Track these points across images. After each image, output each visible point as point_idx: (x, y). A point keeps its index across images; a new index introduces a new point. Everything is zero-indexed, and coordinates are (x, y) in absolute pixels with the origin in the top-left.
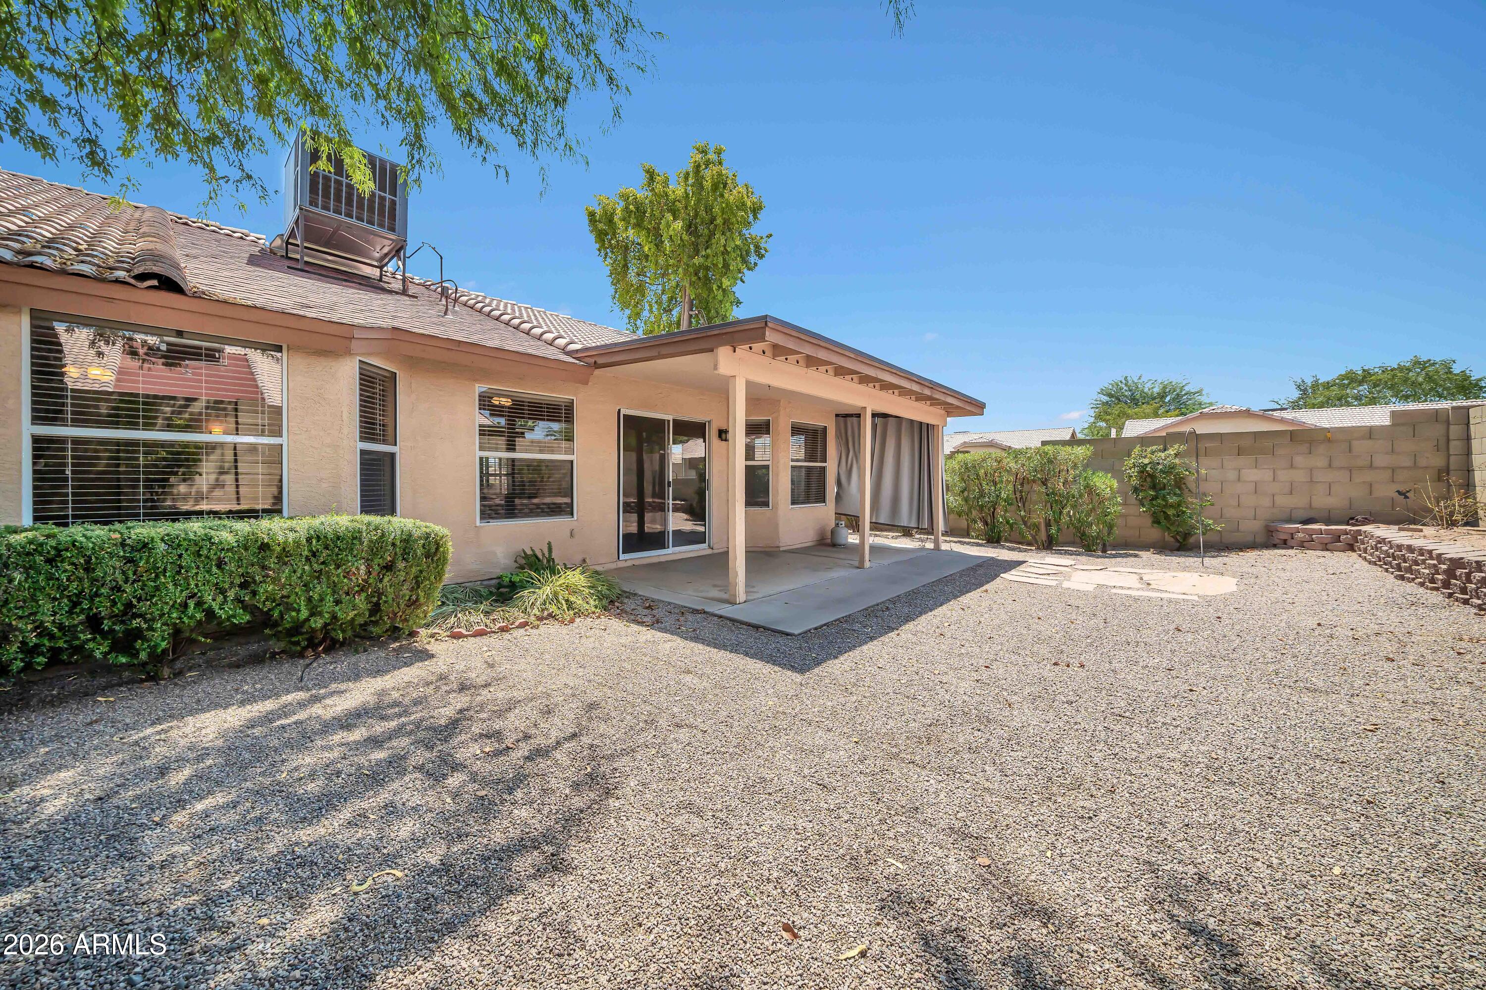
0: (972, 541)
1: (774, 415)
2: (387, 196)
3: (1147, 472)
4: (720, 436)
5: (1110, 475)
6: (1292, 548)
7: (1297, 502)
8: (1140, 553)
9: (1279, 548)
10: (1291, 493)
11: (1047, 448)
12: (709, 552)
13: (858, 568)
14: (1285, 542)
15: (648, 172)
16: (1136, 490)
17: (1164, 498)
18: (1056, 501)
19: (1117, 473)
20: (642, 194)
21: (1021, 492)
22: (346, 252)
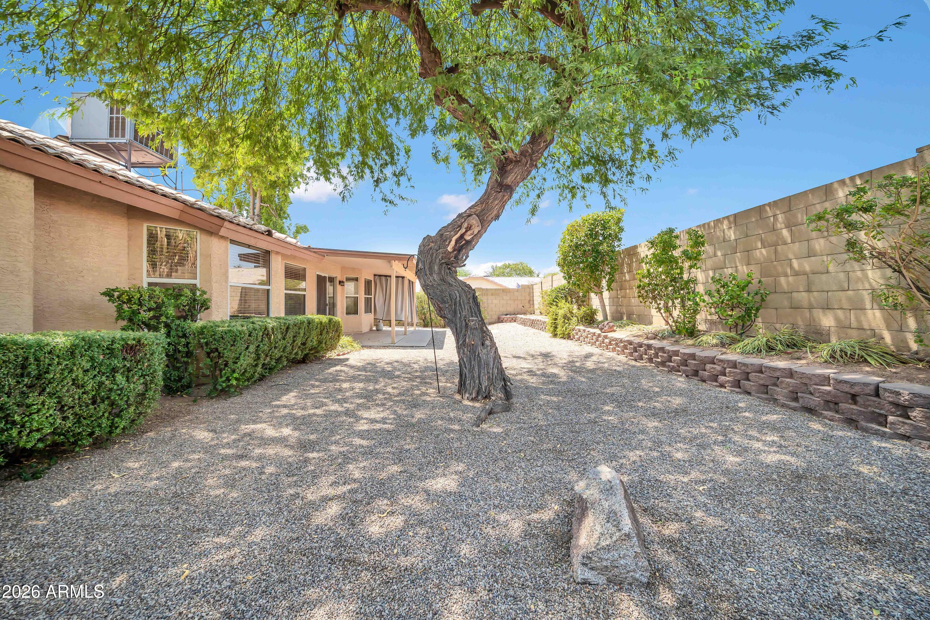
1: (360, 275)
4: (340, 284)
10: (503, 307)
14: (502, 321)
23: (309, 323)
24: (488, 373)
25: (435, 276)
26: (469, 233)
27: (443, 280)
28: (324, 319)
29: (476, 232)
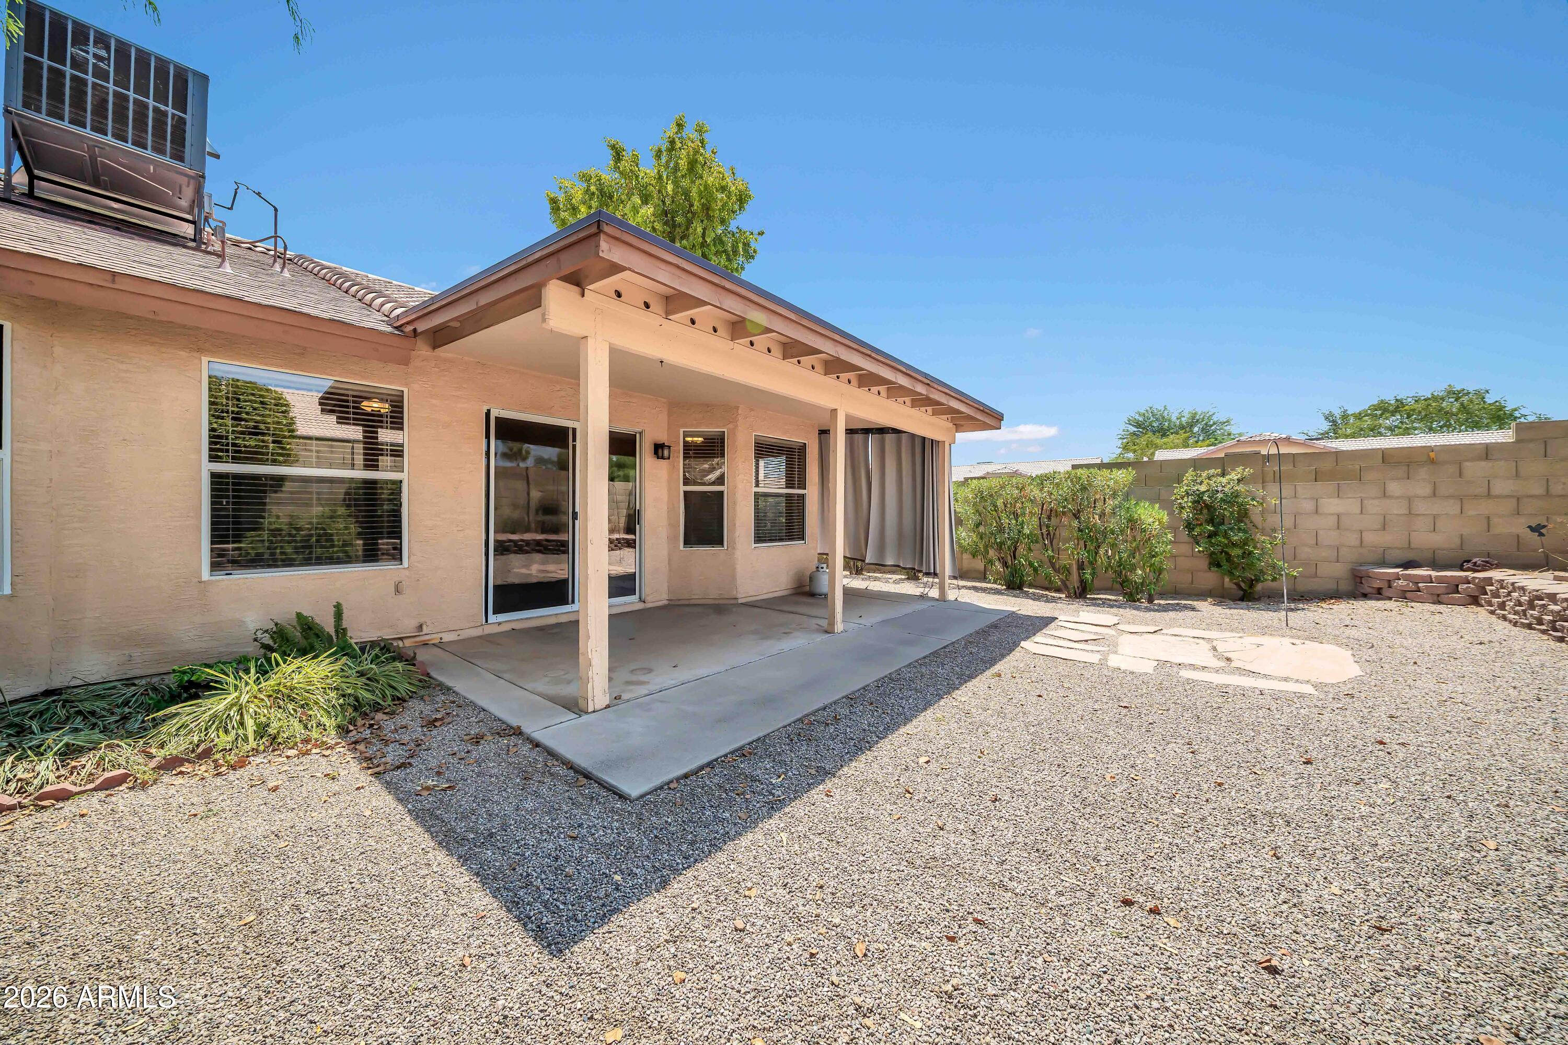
0: (989, 586)
1: (731, 426)
2: (170, 110)
3: (1204, 502)
4: (656, 453)
5: (1157, 506)
6: (1390, 599)
7: (1392, 539)
8: (1195, 603)
9: (1371, 599)
10: (1384, 529)
11: (1079, 472)
12: (641, 606)
13: (826, 632)
14: (1379, 591)
15: (613, 147)
16: (1189, 526)
17: (1226, 535)
18: (1091, 538)
19: (1166, 505)
20: (609, 177)
21: (1048, 526)
22: (135, 196)
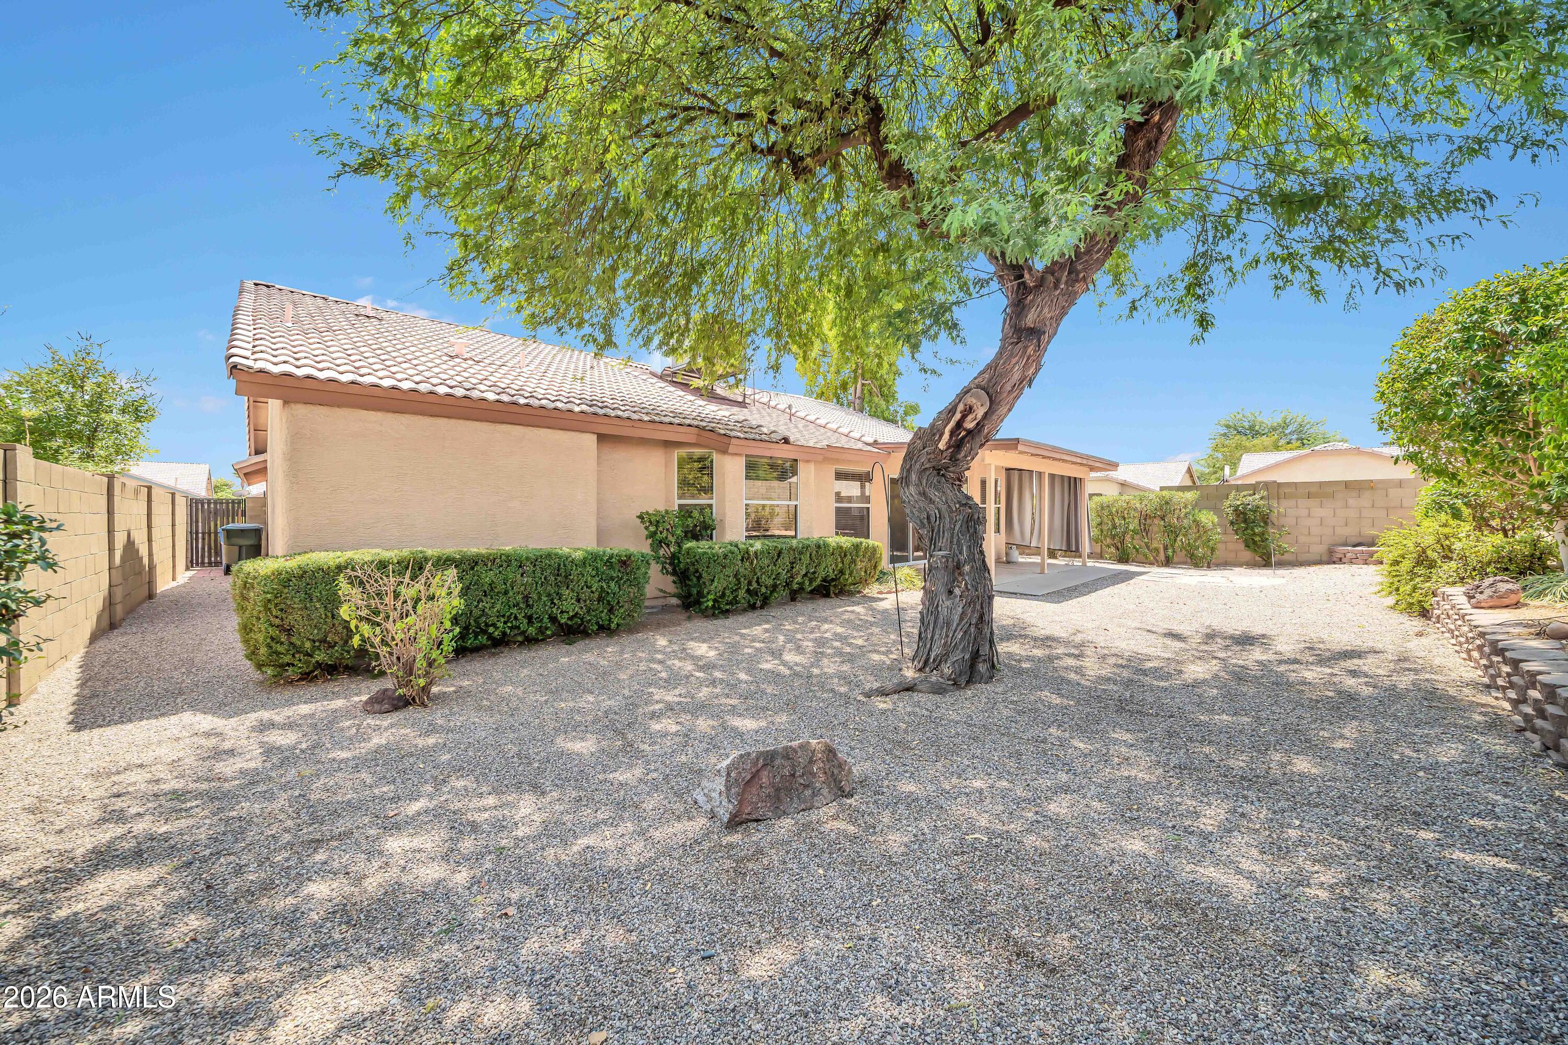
0: (1110, 561)
3: (1240, 510)
5: (1212, 513)
6: (1345, 563)
7: (1350, 531)
9: (1336, 564)
10: (1346, 526)
11: (1164, 493)
14: (1340, 559)
16: (1232, 523)
18: (1172, 532)
19: (1216, 510)
21: (1145, 525)
23: (819, 547)
24: (947, 636)
25: (912, 489)
26: (970, 417)
27: (924, 494)
28: (846, 541)
29: (979, 416)
